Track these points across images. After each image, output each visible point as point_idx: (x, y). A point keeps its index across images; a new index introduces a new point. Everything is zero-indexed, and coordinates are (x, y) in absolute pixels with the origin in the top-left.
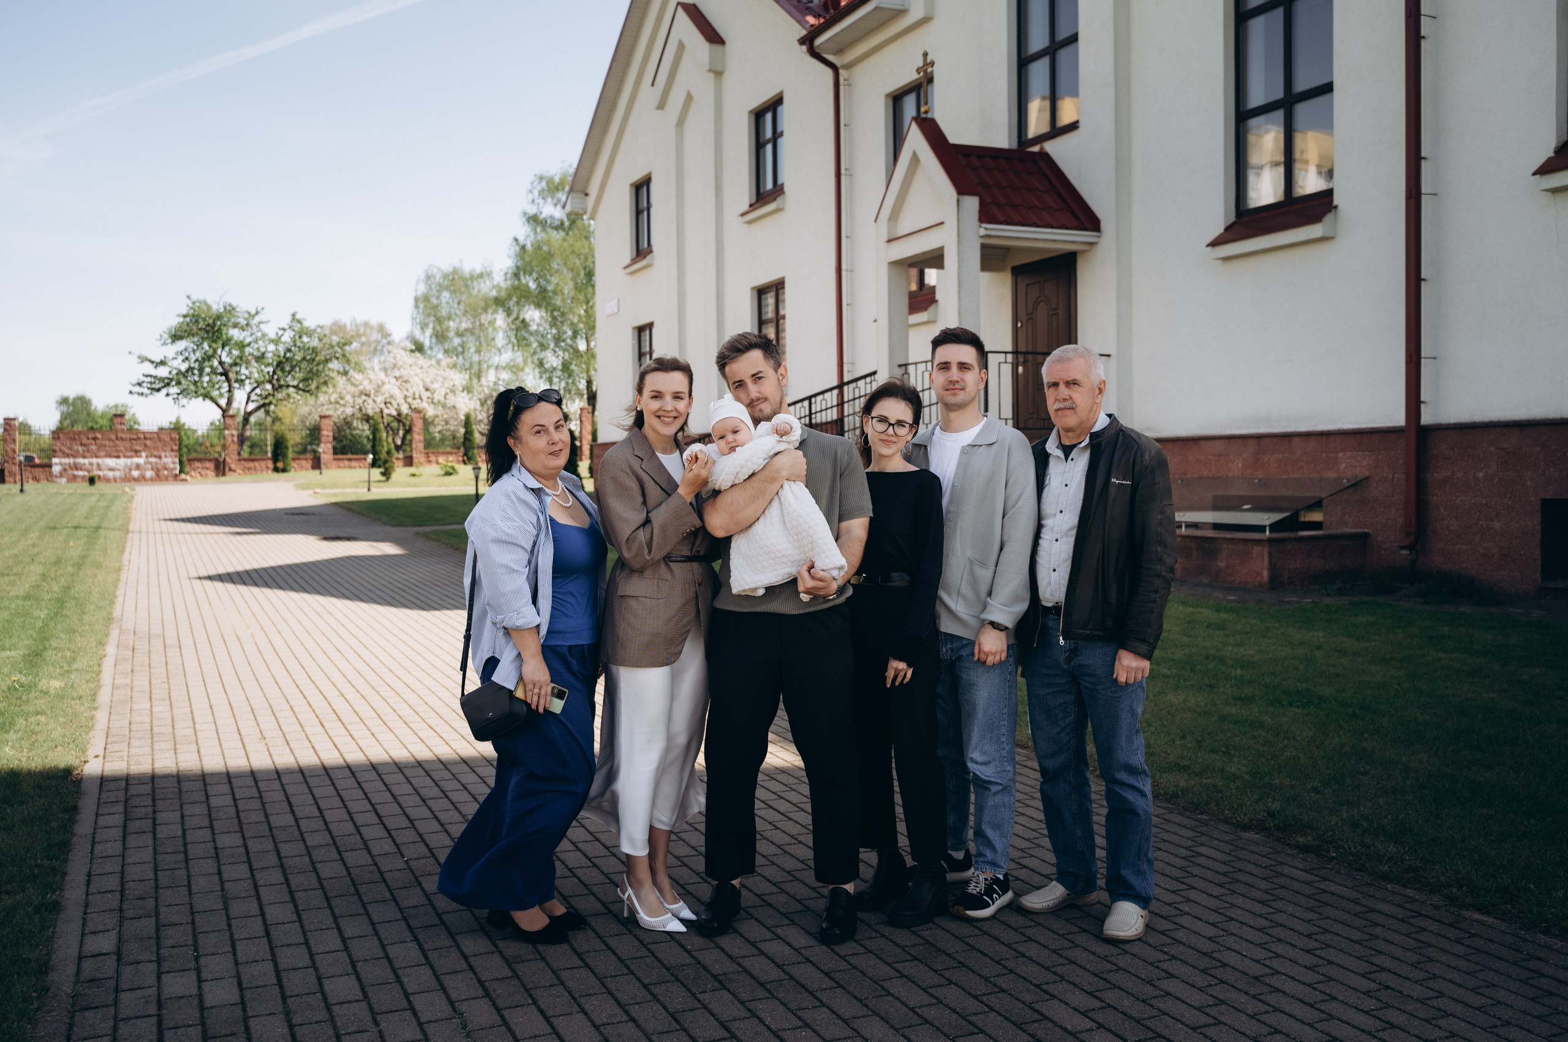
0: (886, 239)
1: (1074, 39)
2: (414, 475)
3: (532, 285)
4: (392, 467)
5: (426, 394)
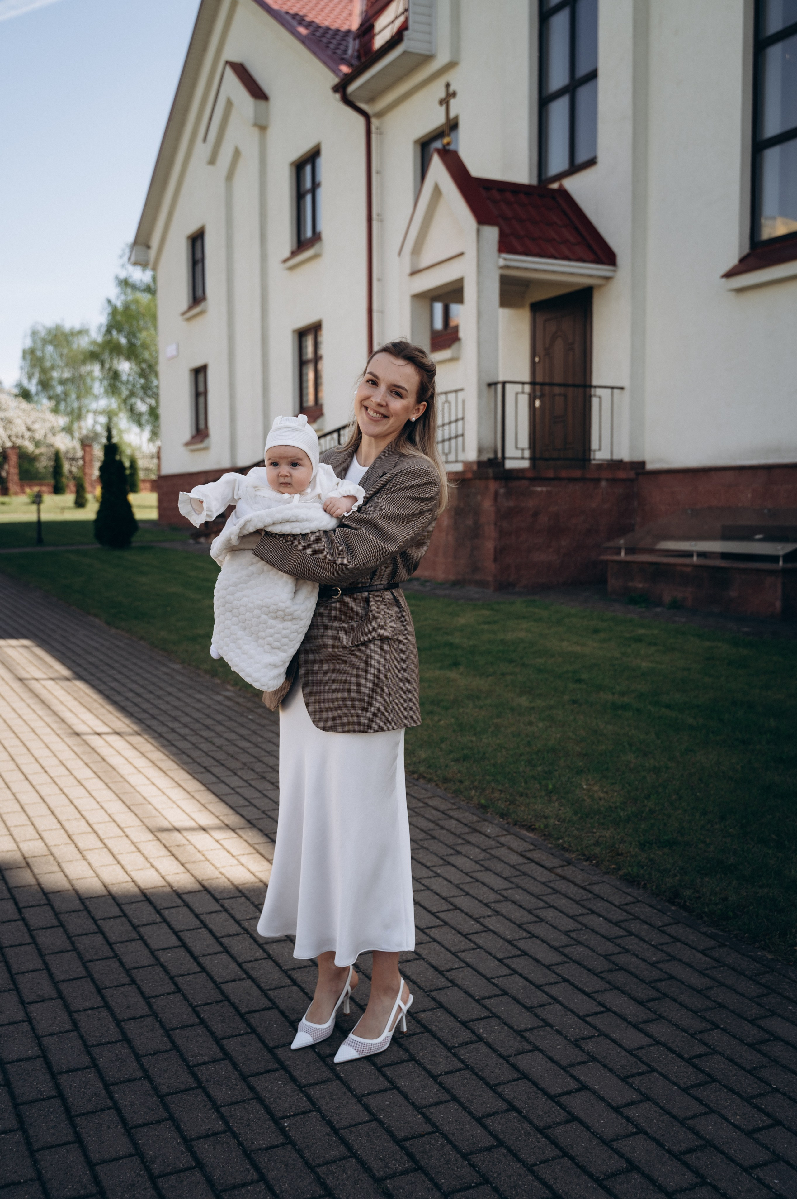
0: (408, 271)
1: (593, 75)
3: (123, 341)
5: (27, 434)
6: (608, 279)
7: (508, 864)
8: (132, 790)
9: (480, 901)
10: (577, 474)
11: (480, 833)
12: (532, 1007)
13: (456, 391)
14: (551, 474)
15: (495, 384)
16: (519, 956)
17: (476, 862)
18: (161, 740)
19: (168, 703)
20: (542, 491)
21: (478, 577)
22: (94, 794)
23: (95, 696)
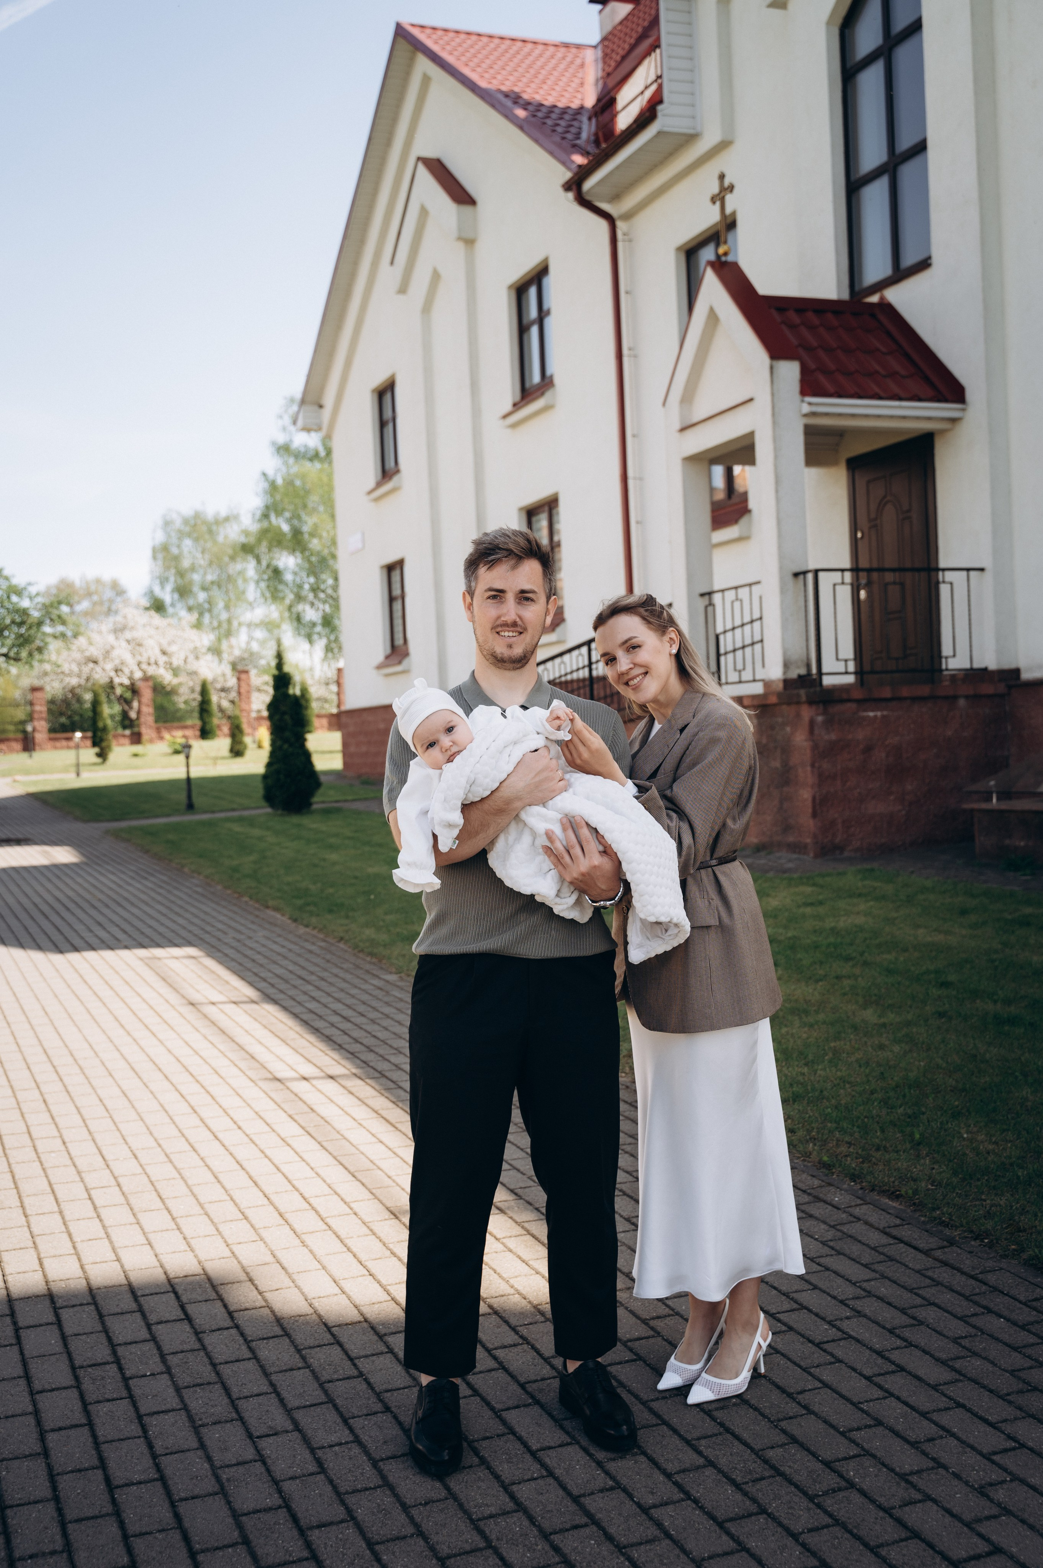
0: (678, 426)
1: (921, 147)
2: (136, 755)
3: (285, 528)
4: (109, 747)
5: (162, 659)
6: (954, 421)
7: (868, 1245)
8: (353, 1150)
9: (834, 1298)
10: (925, 690)
11: (825, 1202)
12: (917, 1442)
13: (750, 585)
14: (887, 693)
15: (805, 573)
16: (893, 1372)
17: (824, 1243)
18: (384, 1080)
19: (386, 1029)
20: (876, 716)
21: (791, 839)
22: (305, 1157)
23: (290, 1022)
